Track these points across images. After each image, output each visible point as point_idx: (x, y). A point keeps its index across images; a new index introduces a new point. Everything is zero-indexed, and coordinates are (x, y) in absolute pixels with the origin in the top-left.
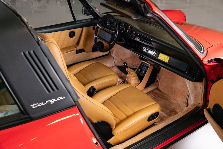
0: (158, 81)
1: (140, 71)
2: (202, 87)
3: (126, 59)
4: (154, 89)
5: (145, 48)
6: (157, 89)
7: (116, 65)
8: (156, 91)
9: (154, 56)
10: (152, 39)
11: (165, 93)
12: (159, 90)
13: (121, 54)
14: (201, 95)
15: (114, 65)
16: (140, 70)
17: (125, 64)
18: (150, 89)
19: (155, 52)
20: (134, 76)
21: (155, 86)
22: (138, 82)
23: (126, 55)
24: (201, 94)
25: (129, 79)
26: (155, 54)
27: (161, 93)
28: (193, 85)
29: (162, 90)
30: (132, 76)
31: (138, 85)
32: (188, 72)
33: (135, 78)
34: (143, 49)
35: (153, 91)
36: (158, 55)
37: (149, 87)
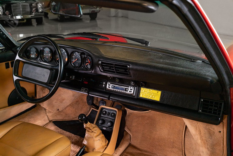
0: (127, 133)
1: (101, 124)
2: (221, 130)
3: (65, 108)
4: (126, 147)
5: (111, 85)
6: (130, 145)
7: (50, 121)
8: (131, 150)
9: (131, 94)
10: (130, 65)
11: (145, 149)
12: (134, 147)
13: (56, 102)
14: (222, 144)
15: (48, 121)
16: (100, 122)
17: (83, 117)
18: (121, 149)
19: (132, 88)
20: (98, 134)
21: (127, 143)
22: (106, 142)
23: (64, 102)
24: (222, 142)
25: (91, 141)
26: (132, 91)
27: (139, 152)
28: (206, 129)
29: (138, 146)
30: (95, 135)
31: (106, 148)
32: (202, 111)
33: (101, 138)
34: (107, 86)
35: (127, 151)
36: (138, 92)
37: (120, 145)
